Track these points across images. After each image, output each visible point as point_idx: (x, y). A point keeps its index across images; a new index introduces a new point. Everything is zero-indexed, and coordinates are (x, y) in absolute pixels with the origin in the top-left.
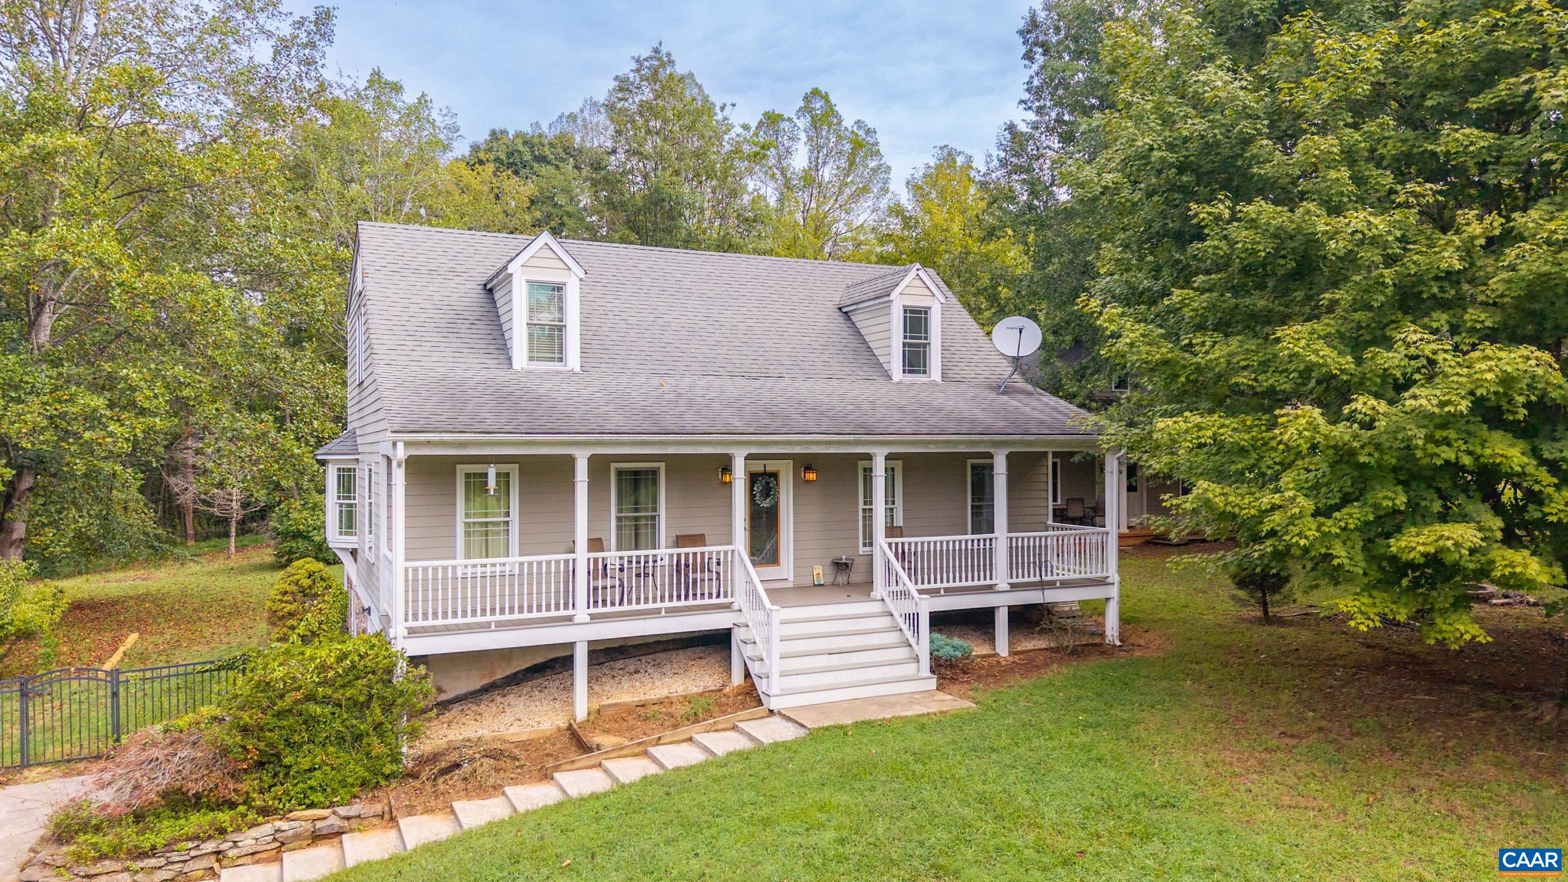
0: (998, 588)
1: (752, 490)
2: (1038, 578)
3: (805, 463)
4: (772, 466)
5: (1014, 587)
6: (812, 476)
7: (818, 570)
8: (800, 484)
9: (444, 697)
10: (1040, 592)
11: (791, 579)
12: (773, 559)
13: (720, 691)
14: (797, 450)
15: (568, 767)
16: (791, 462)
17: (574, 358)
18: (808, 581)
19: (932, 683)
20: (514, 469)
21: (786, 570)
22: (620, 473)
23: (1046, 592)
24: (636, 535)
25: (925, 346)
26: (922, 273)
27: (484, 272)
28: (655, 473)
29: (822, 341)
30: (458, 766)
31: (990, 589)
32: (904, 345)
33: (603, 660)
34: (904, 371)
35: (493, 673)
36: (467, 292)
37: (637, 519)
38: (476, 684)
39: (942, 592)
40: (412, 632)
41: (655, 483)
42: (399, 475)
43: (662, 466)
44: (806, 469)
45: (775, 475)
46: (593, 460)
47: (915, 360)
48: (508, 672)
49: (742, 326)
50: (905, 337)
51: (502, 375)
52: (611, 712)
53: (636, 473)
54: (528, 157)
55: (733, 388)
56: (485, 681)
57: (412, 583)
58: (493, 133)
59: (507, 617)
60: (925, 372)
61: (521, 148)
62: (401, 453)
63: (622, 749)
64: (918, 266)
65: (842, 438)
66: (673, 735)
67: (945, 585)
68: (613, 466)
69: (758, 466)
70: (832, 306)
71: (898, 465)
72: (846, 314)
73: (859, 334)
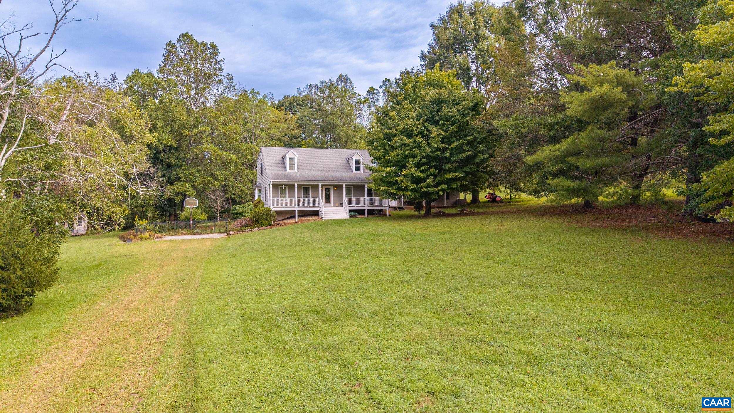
1: (325, 190)
2: (373, 205)
3: (335, 186)
4: (329, 187)
5: (368, 206)
6: (336, 189)
7: (336, 203)
8: (334, 190)
10: (374, 207)
12: (329, 202)
14: (333, 183)
16: (332, 186)
17: (296, 170)
18: (335, 206)
20: (287, 187)
21: (332, 204)
22: (303, 187)
24: (306, 196)
25: (359, 166)
27: (282, 155)
31: (364, 206)
34: (355, 171)
35: (292, 214)
36: (279, 159)
37: (306, 193)
38: (290, 216)
40: (273, 207)
41: (309, 189)
42: (271, 186)
43: (310, 186)
45: (330, 188)
46: (298, 185)
47: (358, 169)
48: (294, 215)
50: (356, 165)
51: (285, 172)
53: (305, 187)
54: (295, 104)
55: (322, 174)
57: (273, 201)
58: (285, 97)
59: (286, 206)
60: (360, 171)
62: (272, 183)
67: (356, 206)
68: (301, 186)
69: (326, 187)
70: (345, 159)
71: (352, 187)
72: (348, 160)
73: (349, 164)
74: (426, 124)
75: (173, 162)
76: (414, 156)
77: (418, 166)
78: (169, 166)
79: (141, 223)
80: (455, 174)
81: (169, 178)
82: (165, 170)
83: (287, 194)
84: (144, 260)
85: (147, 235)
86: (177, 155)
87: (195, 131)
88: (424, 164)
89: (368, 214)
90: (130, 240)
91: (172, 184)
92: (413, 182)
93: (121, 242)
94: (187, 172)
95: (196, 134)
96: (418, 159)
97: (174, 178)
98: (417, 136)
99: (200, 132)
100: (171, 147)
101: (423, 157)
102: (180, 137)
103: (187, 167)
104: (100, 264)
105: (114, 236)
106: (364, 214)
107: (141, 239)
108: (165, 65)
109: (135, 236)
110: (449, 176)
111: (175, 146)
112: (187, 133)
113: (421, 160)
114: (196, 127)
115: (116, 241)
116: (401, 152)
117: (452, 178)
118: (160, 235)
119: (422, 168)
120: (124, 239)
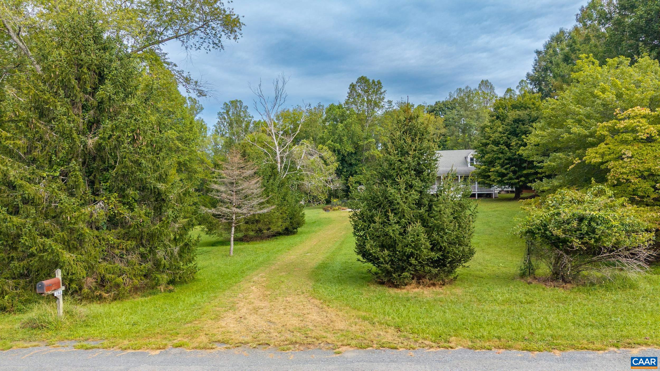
5: (478, 191)
10: (482, 192)
31: (475, 191)
32: (470, 162)
34: (470, 166)
70: (465, 156)
72: (466, 158)
73: (467, 161)
74: (509, 136)
75: (353, 162)
76: (500, 159)
77: (502, 166)
78: (351, 165)
79: (335, 201)
80: (530, 170)
81: (351, 172)
82: (349, 167)
84: (334, 221)
85: (337, 208)
86: (355, 157)
87: (366, 142)
88: (507, 164)
89: (478, 197)
90: (328, 211)
91: (352, 176)
92: (499, 176)
93: (324, 212)
94: (361, 168)
95: (367, 144)
96: (502, 161)
97: (353, 172)
98: (502, 145)
99: (370, 142)
100: (352, 153)
101: (506, 159)
102: (357, 147)
103: (361, 165)
104: (315, 222)
105: (320, 208)
106: (475, 197)
107: (334, 210)
108: (349, 100)
109: (331, 208)
110: (525, 172)
111: (354, 152)
112: (361, 143)
113: (504, 161)
114: (366, 139)
115: (321, 211)
116: (491, 156)
117: (528, 173)
118: (344, 208)
119: (505, 167)
120: (326, 210)
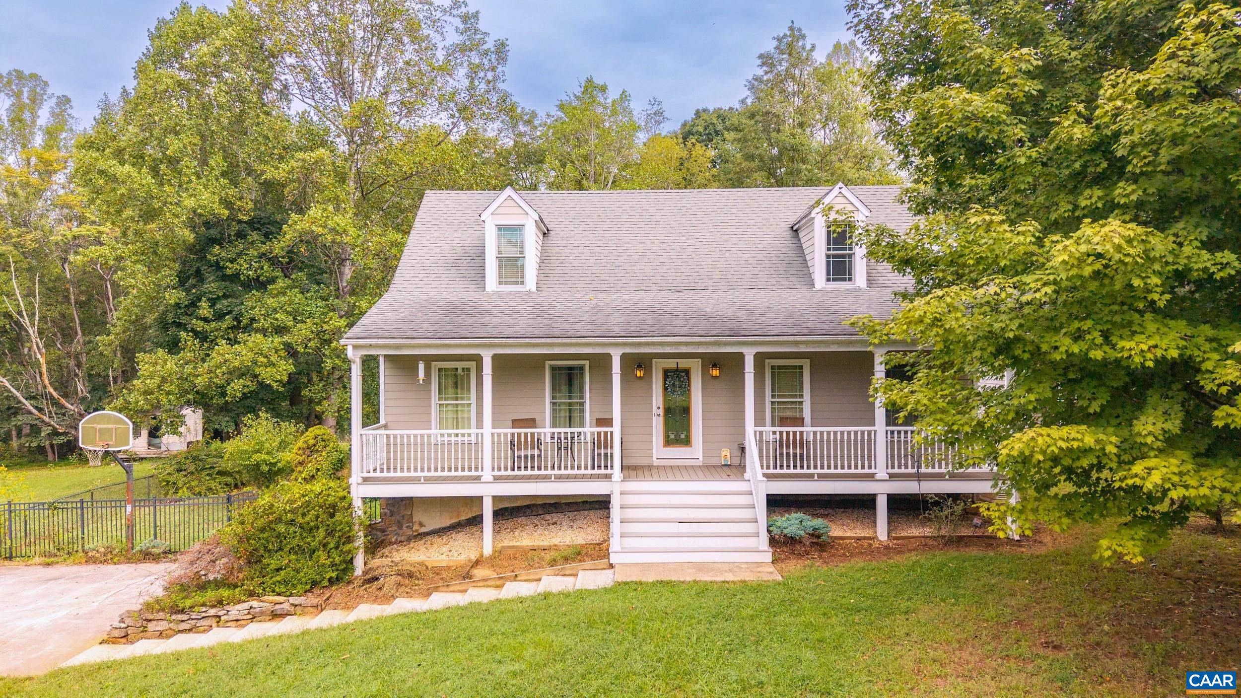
0: (877, 477)
1: (665, 384)
2: (915, 470)
3: (712, 361)
4: (684, 363)
5: (892, 476)
6: (715, 372)
7: (726, 452)
8: (707, 379)
9: (423, 530)
10: (916, 483)
11: (701, 459)
12: (687, 442)
13: (599, 544)
14: (701, 350)
15: (445, 589)
16: (700, 360)
17: (531, 282)
18: (714, 461)
19: (768, 557)
20: (472, 365)
21: (696, 451)
22: (553, 369)
23: (922, 483)
24: (570, 417)
25: (850, 256)
26: (844, 191)
28: (581, 368)
29: (760, 257)
30: (377, 579)
31: (871, 477)
32: (828, 256)
33: (540, 512)
34: (828, 280)
35: (458, 516)
37: (570, 404)
38: (447, 523)
39: (816, 477)
41: (582, 375)
43: (587, 363)
44: (713, 366)
45: (687, 372)
47: (839, 270)
48: (470, 516)
49: (690, 249)
50: (829, 249)
52: (510, 552)
53: (570, 368)
54: (720, 127)
56: (454, 521)
58: (697, 113)
59: (433, 474)
60: (850, 279)
61: (715, 121)
63: (487, 580)
64: (840, 184)
65: (708, 339)
66: (527, 575)
67: (819, 471)
68: (548, 363)
69: (671, 364)
70: (785, 226)
71: (806, 364)
72: (795, 231)
73: (800, 249)
83: (434, 410)
89: (892, 522)
